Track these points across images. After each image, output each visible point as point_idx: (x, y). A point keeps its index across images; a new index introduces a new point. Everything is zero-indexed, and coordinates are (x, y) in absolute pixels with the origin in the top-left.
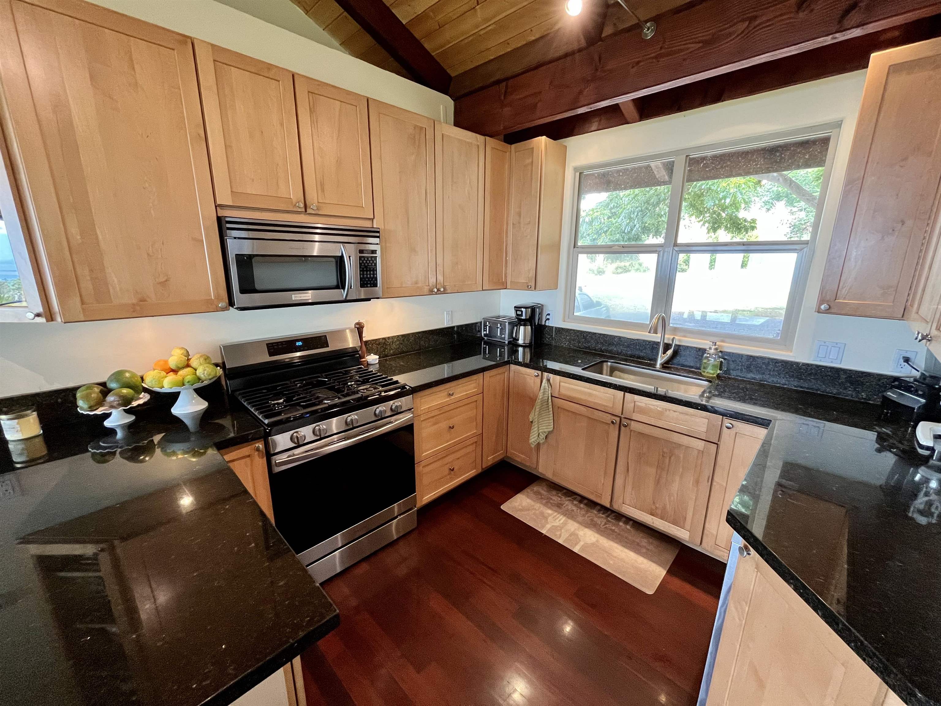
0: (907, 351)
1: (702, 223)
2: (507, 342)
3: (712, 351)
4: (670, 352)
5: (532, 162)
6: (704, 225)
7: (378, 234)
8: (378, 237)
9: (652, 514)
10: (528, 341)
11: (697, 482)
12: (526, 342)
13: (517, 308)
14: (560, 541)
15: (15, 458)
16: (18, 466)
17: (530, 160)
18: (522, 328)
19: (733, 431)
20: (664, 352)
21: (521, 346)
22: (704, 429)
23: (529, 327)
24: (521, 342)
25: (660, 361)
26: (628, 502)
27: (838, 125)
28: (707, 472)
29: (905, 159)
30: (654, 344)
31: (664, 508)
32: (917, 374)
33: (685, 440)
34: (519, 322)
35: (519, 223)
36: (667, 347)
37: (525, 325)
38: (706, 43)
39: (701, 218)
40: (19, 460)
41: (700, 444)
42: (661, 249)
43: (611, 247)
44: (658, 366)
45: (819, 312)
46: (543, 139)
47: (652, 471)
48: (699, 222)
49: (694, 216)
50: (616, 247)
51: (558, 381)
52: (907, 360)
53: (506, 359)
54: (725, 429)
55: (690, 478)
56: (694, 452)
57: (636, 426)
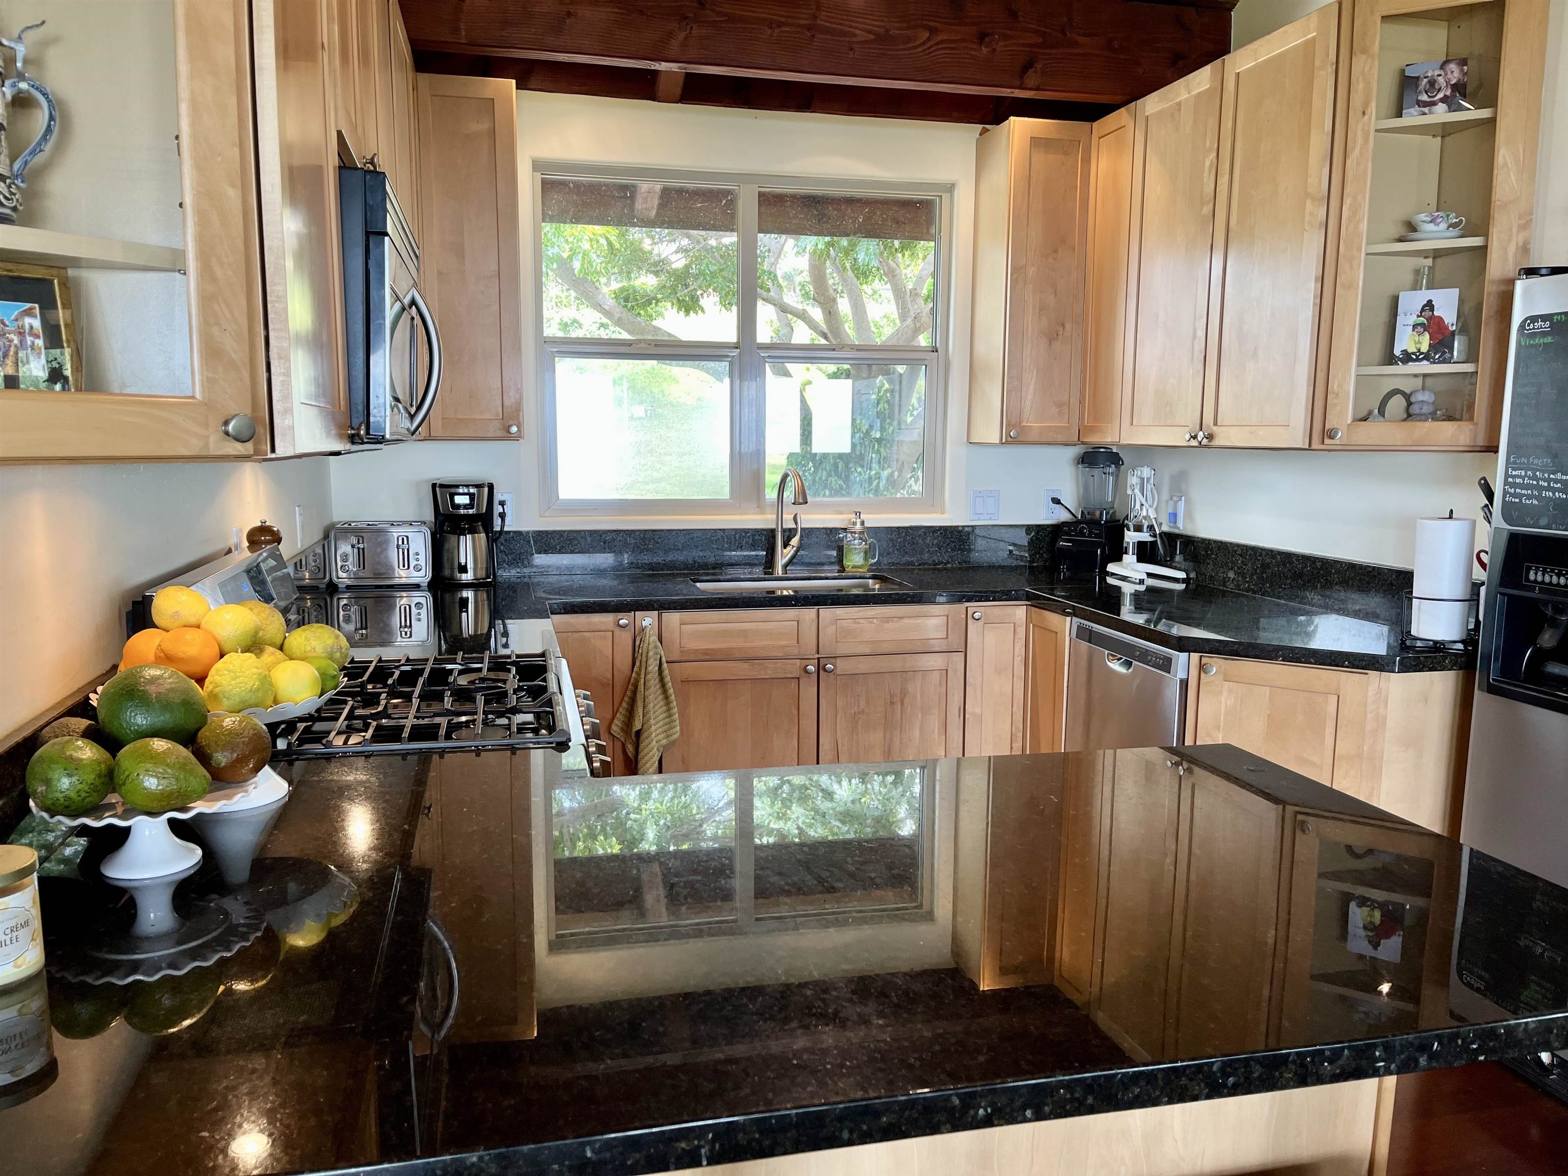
0: (1053, 491)
3: (858, 527)
4: (795, 541)
11: (944, 726)
12: (479, 576)
17: (484, 126)
18: (466, 538)
19: (981, 623)
20: (785, 545)
21: (468, 586)
22: (943, 634)
23: (483, 535)
24: (467, 576)
25: (782, 560)
27: (950, 188)
28: (956, 700)
29: (1056, 251)
30: (755, 535)
33: (920, 662)
34: (450, 523)
36: (789, 534)
37: (473, 531)
41: (941, 661)
42: (735, 353)
43: (630, 345)
44: (781, 571)
50: (642, 345)
51: (676, 624)
52: (1056, 501)
55: (934, 723)
56: (935, 677)
57: (842, 666)
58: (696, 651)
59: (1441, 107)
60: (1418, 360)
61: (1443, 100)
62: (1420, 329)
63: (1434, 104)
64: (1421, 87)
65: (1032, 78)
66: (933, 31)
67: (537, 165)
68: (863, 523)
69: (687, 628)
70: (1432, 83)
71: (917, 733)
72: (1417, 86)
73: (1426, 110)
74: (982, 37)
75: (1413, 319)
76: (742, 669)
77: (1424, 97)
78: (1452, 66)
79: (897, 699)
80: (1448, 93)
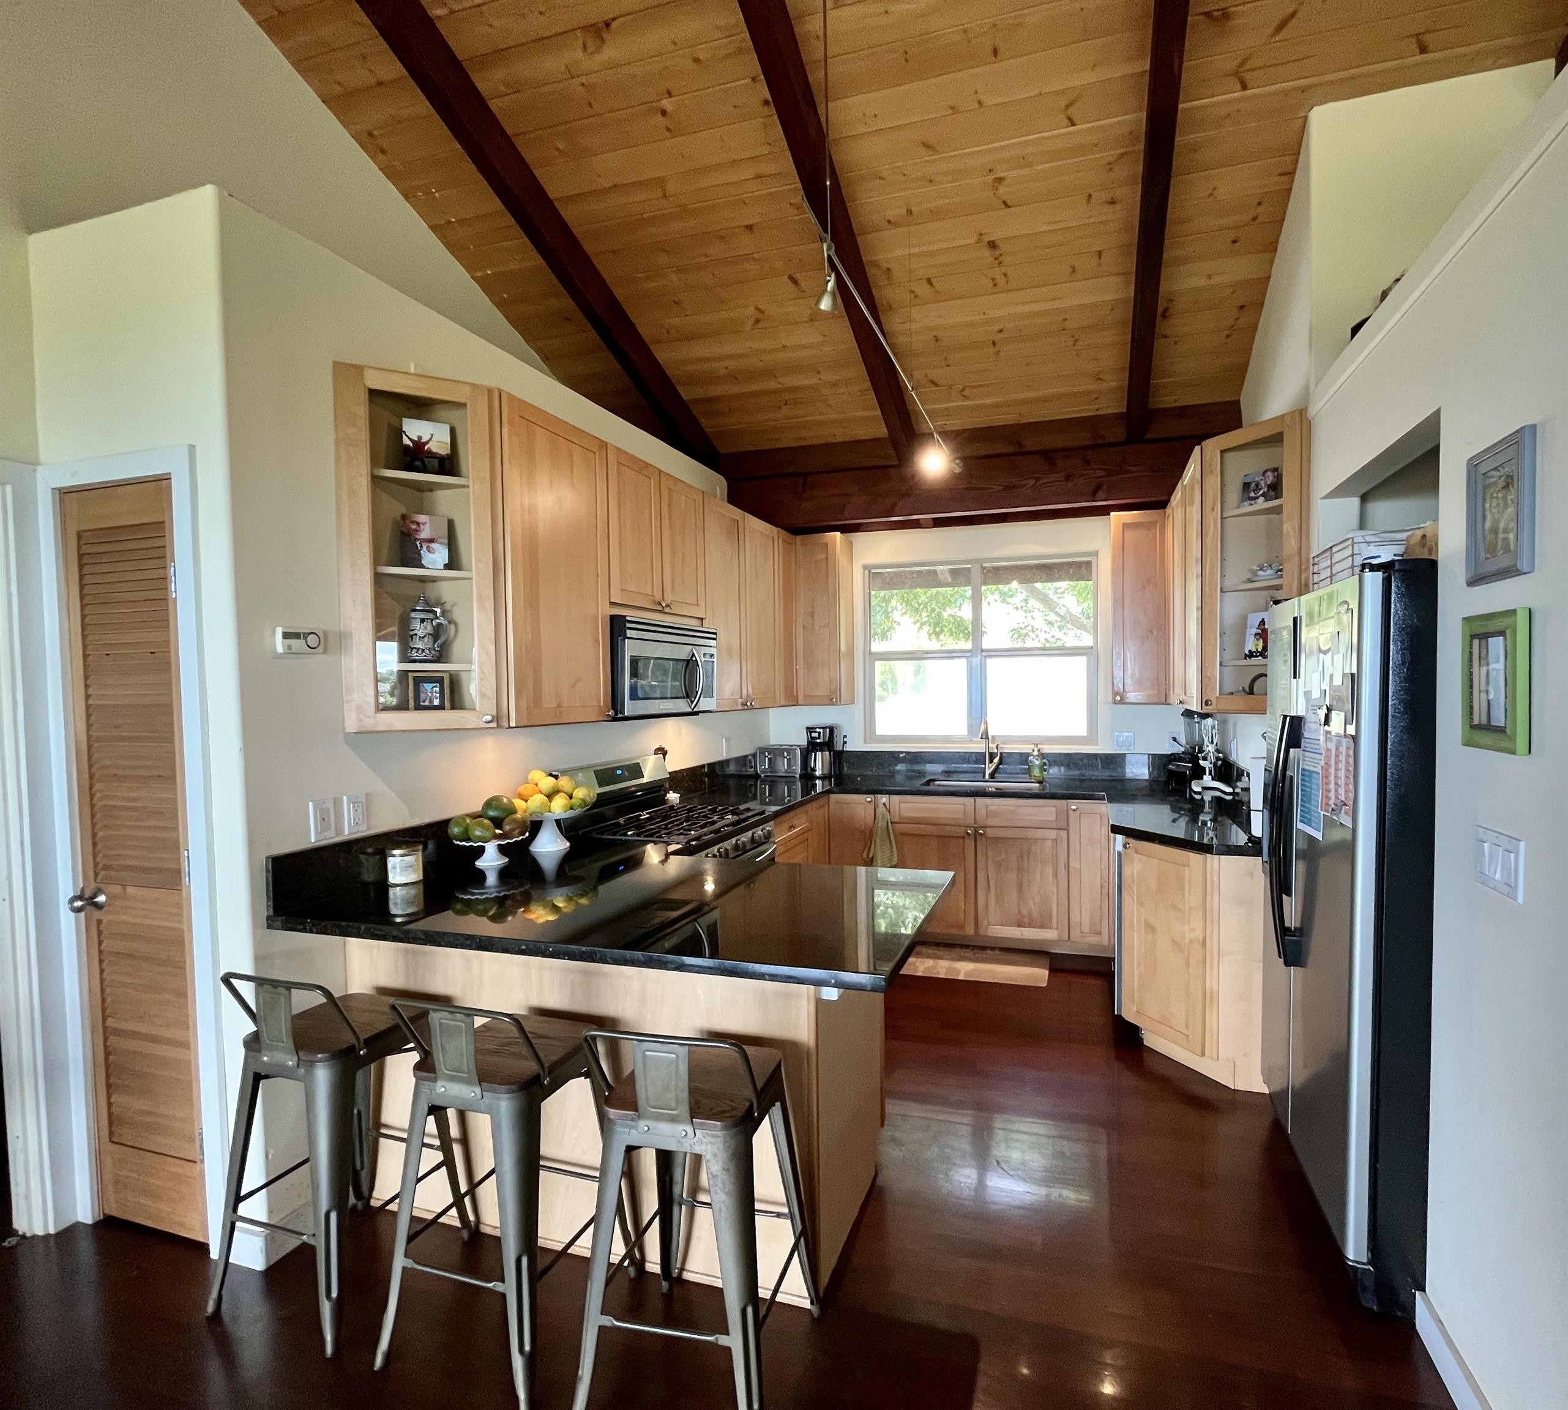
0: (1175, 733)
1: (918, 625)
2: (798, 776)
3: (1036, 753)
4: (996, 760)
5: (827, 558)
6: (921, 628)
7: (714, 636)
8: (715, 639)
9: (1019, 926)
10: (826, 772)
11: (1056, 874)
13: (810, 730)
14: (942, 976)
15: (394, 910)
16: (398, 920)
17: (824, 556)
18: (819, 754)
19: (1077, 813)
20: (991, 762)
21: (819, 778)
22: (1054, 818)
23: (828, 753)
24: (818, 773)
25: (988, 772)
26: (993, 922)
27: (1096, 554)
28: (1062, 858)
31: (1030, 914)
32: (1183, 749)
33: (1039, 834)
34: (813, 746)
35: (813, 624)
36: (992, 756)
37: (822, 751)
38: (1006, 488)
39: (917, 618)
40: (400, 912)
41: (1052, 834)
42: (969, 654)
44: (987, 777)
45: (1115, 703)
46: (838, 533)
47: (1012, 876)
48: (915, 623)
49: (908, 615)
51: (897, 802)
52: (1174, 739)
53: (799, 799)
54: (1071, 812)
55: (1049, 871)
56: (1049, 844)
57: (991, 833)
58: (908, 818)
59: (1262, 499)
60: (1257, 656)
61: (1262, 495)
62: (1258, 637)
63: (1257, 498)
64: (1251, 488)
65: (1100, 494)
66: (1037, 479)
67: (865, 567)
68: (1039, 750)
69: (903, 805)
70: (1257, 485)
71: (1038, 876)
72: (1249, 488)
73: (1253, 502)
74: (1068, 478)
75: (1255, 630)
76: (931, 829)
77: (1252, 495)
78: (1269, 473)
79: (1025, 856)
80: (1266, 490)
